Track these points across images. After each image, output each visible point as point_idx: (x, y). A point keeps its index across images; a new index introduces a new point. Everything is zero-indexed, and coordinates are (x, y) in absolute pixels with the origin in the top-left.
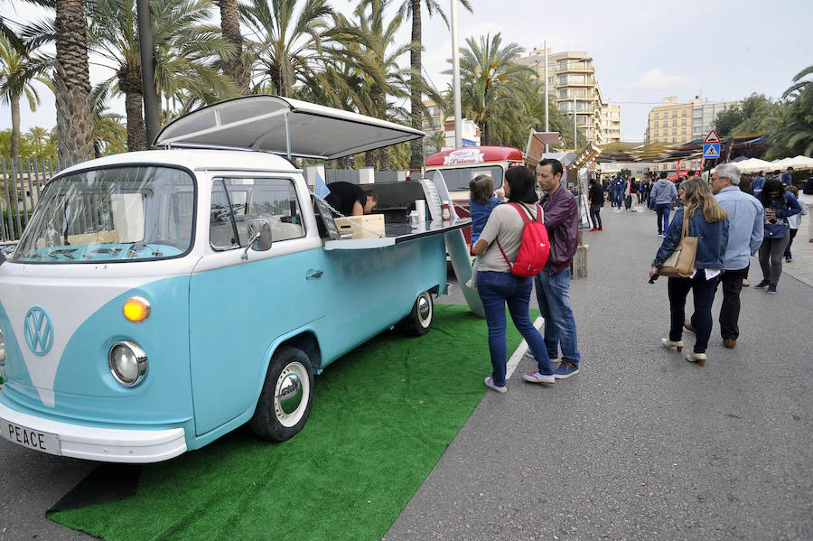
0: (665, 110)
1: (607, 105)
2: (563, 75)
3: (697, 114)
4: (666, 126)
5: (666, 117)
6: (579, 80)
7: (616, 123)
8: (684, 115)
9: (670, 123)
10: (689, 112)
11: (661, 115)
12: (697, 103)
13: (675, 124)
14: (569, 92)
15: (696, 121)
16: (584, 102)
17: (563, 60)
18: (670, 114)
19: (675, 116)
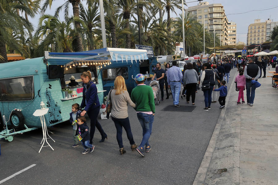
0: (255, 25)
1: (230, 23)
2: (211, 14)
3: (268, 27)
4: (255, 32)
5: (255, 28)
6: (218, 16)
7: (234, 31)
8: (263, 27)
9: (257, 31)
10: (265, 26)
11: (253, 27)
12: (269, 22)
13: (259, 31)
14: (214, 20)
15: (268, 30)
16: (220, 25)
17: (211, 7)
18: (257, 27)
19: (259, 28)
